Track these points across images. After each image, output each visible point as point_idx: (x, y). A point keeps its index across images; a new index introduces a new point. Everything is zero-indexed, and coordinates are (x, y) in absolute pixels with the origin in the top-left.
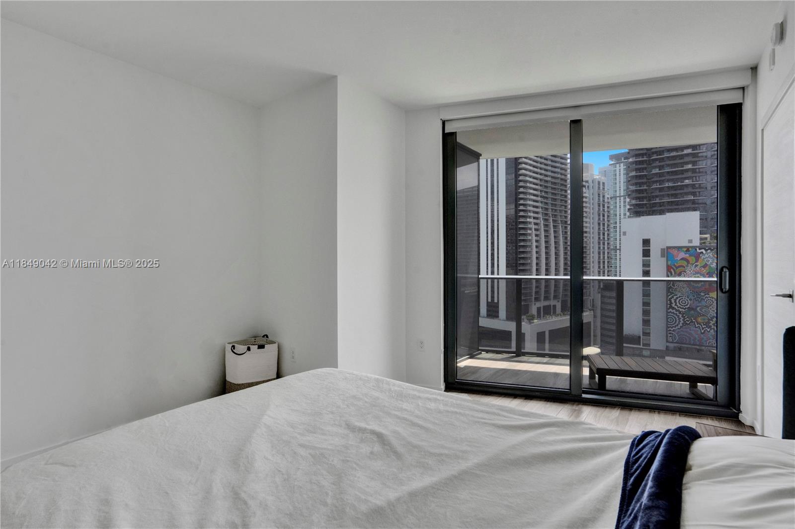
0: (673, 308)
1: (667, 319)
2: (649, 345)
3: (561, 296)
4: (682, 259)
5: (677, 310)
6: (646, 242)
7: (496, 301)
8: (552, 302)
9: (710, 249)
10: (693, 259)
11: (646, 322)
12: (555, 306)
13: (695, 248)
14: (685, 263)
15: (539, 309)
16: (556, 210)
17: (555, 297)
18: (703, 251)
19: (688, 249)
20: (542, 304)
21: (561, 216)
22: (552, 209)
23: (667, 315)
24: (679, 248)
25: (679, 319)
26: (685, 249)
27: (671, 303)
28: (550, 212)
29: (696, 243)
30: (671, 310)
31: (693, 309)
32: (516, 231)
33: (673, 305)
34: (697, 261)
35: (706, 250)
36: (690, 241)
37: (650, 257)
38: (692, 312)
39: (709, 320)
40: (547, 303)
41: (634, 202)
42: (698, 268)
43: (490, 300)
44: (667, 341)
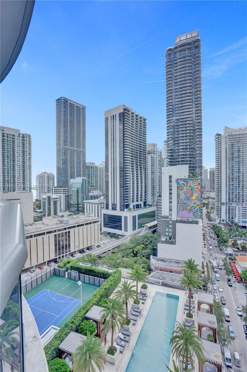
0: (179, 204)
1: (177, 208)
2: (171, 219)
3: (143, 200)
4: (182, 184)
5: (180, 204)
6: (170, 177)
7: (115, 203)
8: (139, 203)
9: (191, 180)
10: (186, 184)
11: (170, 210)
12: (141, 205)
13: (186, 179)
14: (183, 185)
15: (134, 206)
16: (141, 163)
17: (141, 200)
18: (189, 180)
19: (184, 179)
20: (135, 203)
21: (143, 165)
22: (140, 163)
23: (177, 207)
24: (181, 179)
25: (181, 208)
26: (183, 180)
27: (179, 201)
28: (138, 163)
29: (187, 177)
30: (178, 204)
31: (186, 204)
32: (124, 172)
33: (179, 202)
34: (187, 184)
35: (190, 180)
36: (185, 177)
37: (171, 183)
38: (186, 205)
39: (191, 208)
40: (137, 203)
41: (169, 160)
42: (187, 187)
43: (113, 203)
44: (177, 217)
